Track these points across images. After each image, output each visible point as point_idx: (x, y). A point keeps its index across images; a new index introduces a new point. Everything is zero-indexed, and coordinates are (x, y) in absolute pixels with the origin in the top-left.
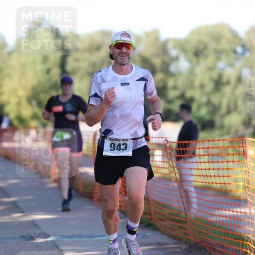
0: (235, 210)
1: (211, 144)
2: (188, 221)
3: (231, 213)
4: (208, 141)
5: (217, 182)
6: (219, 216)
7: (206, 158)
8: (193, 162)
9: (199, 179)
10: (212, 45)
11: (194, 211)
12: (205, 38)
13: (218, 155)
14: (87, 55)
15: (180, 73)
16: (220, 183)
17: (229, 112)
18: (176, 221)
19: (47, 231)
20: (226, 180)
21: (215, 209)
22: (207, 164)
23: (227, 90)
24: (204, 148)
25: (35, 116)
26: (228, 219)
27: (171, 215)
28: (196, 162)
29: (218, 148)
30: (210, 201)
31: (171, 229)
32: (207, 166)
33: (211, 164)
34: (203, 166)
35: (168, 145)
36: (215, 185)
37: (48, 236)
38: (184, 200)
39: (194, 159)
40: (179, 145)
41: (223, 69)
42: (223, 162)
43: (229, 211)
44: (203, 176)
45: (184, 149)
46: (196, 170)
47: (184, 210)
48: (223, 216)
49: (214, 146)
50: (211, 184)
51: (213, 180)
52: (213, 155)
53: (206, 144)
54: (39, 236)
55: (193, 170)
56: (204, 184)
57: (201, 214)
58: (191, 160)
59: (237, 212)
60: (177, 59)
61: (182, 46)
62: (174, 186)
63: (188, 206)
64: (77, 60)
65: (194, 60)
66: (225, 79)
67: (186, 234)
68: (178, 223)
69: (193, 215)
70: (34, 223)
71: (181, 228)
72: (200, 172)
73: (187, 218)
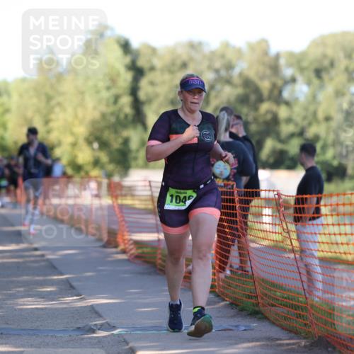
2: (309, 307)
9: (325, 247)
13: (351, 214)
14: (167, 77)
18: (292, 306)
19: (113, 322)
22: (336, 227)
24: (331, 205)
25: (96, 163)
27: (286, 298)
29: (351, 204)
31: (286, 318)
32: (336, 229)
33: (342, 227)
35: (281, 200)
36: (348, 256)
37: (114, 328)
44: (332, 243)
46: (323, 236)
47: (302, 292)
49: (346, 202)
50: (343, 255)
52: (344, 214)
54: (102, 328)
56: (334, 254)
60: (293, 80)
62: (289, 258)
63: (309, 286)
64: (152, 83)
65: (316, 81)
67: (306, 324)
68: (296, 310)
69: (317, 299)
70: (94, 311)
71: (299, 316)
73: (307, 304)
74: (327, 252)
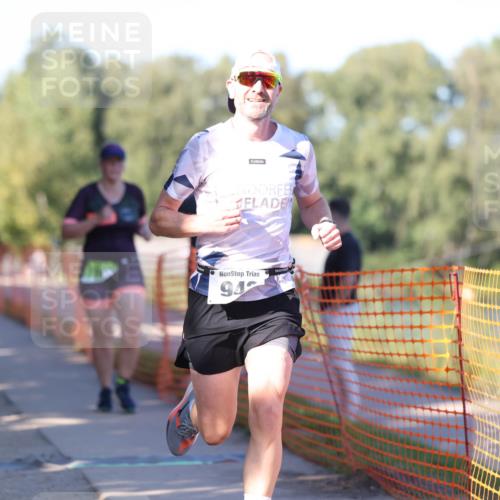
0: (434, 407)
1: (387, 279)
2: (343, 428)
3: (427, 413)
4: (383, 272)
5: (399, 353)
6: (404, 419)
7: (378, 307)
8: (353, 314)
9: (366, 347)
10: (390, 85)
11: (353, 409)
12: (375, 71)
13: (401, 299)
15: (327, 140)
16: (407, 355)
17: (423, 215)
18: (322, 429)
19: (66, 452)
20: (419, 348)
21: (395, 404)
22: (380, 317)
23: (419, 172)
24: (373, 286)
25: (42, 226)
26: (421, 425)
27: (311, 417)
28: (360, 314)
29: (401, 285)
30: (386, 390)
31: (310, 445)
32: (380, 320)
33: (388, 316)
34: (372, 321)
35: (304, 280)
36: (396, 358)
37: (68, 460)
38: (336, 388)
39: (355, 308)
40: (326, 281)
41: (410, 132)
42: (411, 313)
43: (423, 408)
44: (373, 340)
45: (336, 288)
46: (360, 330)
47: (334, 408)
48: (411, 420)
49: (394, 283)
50: (389, 357)
51: (393, 347)
52: (391, 299)
53: (378, 280)
54: (53, 459)
55: (354, 329)
56: (375, 356)
57: (369, 416)
58: (348, 310)
59: (438, 411)
60: (320, 112)
61: (330, 85)
62: (315, 360)
64: (124, 114)
65: (355, 113)
66: (415, 151)
67: (339, 454)
68: (325, 432)
69: (352, 419)
70: (40, 435)
71: (330, 442)
72: (367, 334)
73: (340, 424)
74: (365, 352)
